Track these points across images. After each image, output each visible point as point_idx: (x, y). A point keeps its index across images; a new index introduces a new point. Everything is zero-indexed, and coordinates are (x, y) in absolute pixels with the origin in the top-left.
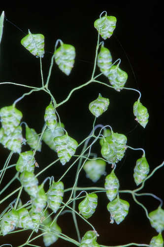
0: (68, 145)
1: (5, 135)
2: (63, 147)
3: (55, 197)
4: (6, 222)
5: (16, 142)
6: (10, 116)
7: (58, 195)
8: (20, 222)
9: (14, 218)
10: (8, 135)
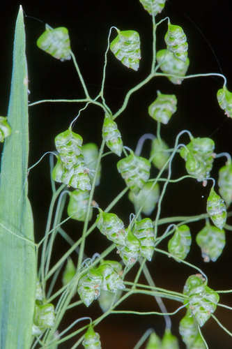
0: (137, 168)
1: (66, 170)
2: (132, 172)
3: (146, 240)
4: (87, 288)
5: (81, 177)
6: (69, 144)
7: (149, 236)
8: (105, 283)
9: (97, 280)
10: (70, 168)
